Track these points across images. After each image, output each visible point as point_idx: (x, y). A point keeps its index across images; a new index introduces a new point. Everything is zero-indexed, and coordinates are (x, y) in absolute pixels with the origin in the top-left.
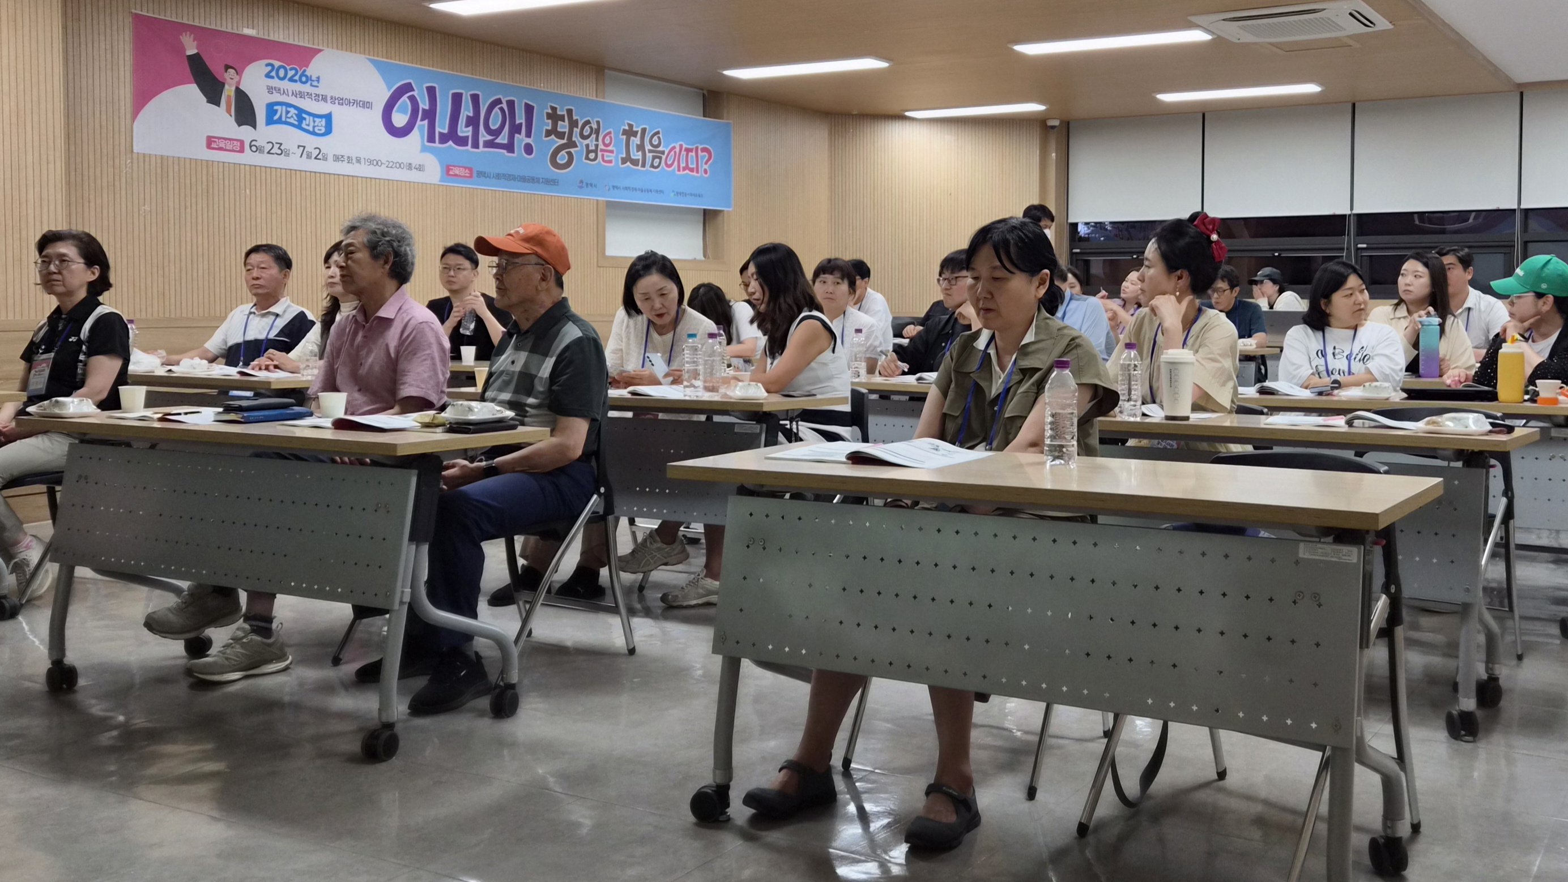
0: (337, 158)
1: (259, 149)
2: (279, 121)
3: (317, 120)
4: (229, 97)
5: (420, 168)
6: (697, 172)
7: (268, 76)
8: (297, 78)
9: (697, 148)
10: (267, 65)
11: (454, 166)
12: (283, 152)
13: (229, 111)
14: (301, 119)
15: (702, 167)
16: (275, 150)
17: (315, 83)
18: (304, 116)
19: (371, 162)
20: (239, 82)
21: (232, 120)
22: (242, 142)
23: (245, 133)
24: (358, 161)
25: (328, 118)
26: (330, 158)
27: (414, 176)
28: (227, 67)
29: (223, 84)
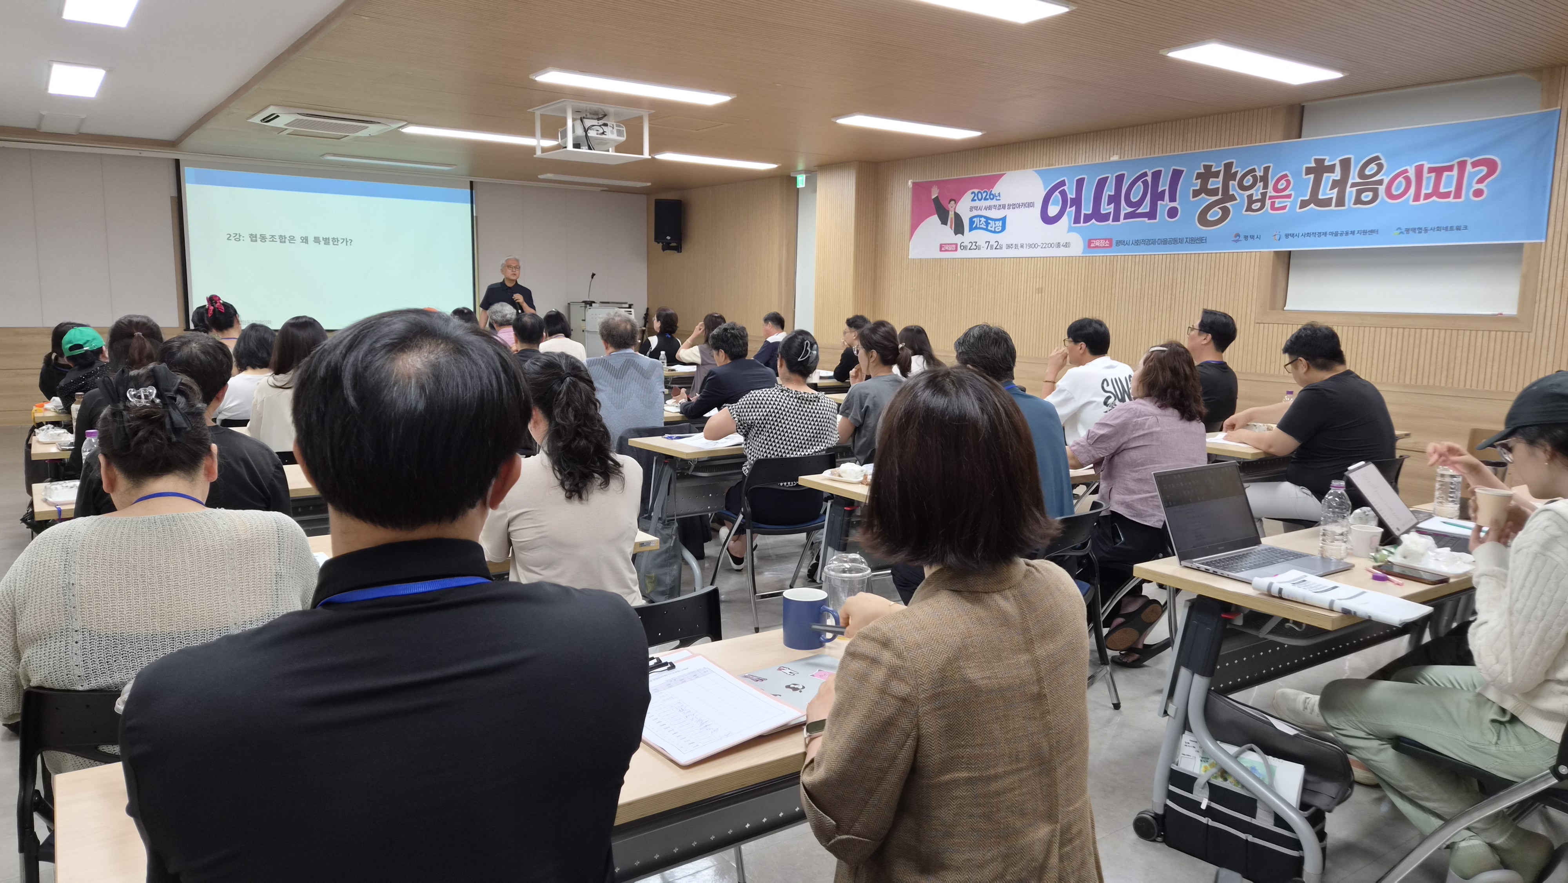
0: (1009, 247)
1: (965, 248)
2: (976, 228)
3: (997, 222)
4: (952, 218)
5: (1067, 245)
6: (1458, 195)
7: (973, 200)
8: (988, 197)
9: (1462, 165)
10: (972, 193)
11: (1096, 240)
12: (978, 248)
13: (951, 227)
14: (987, 224)
15: (1470, 186)
16: (974, 247)
17: (998, 198)
18: (989, 221)
19: (1030, 246)
20: (955, 209)
21: (952, 232)
22: (956, 245)
23: (958, 239)
24: (1022, 246)
25: (1004, 220)
26: (1004, 247)
27: (1062, 252)
28: (951, 200)
29: (948, 212)
